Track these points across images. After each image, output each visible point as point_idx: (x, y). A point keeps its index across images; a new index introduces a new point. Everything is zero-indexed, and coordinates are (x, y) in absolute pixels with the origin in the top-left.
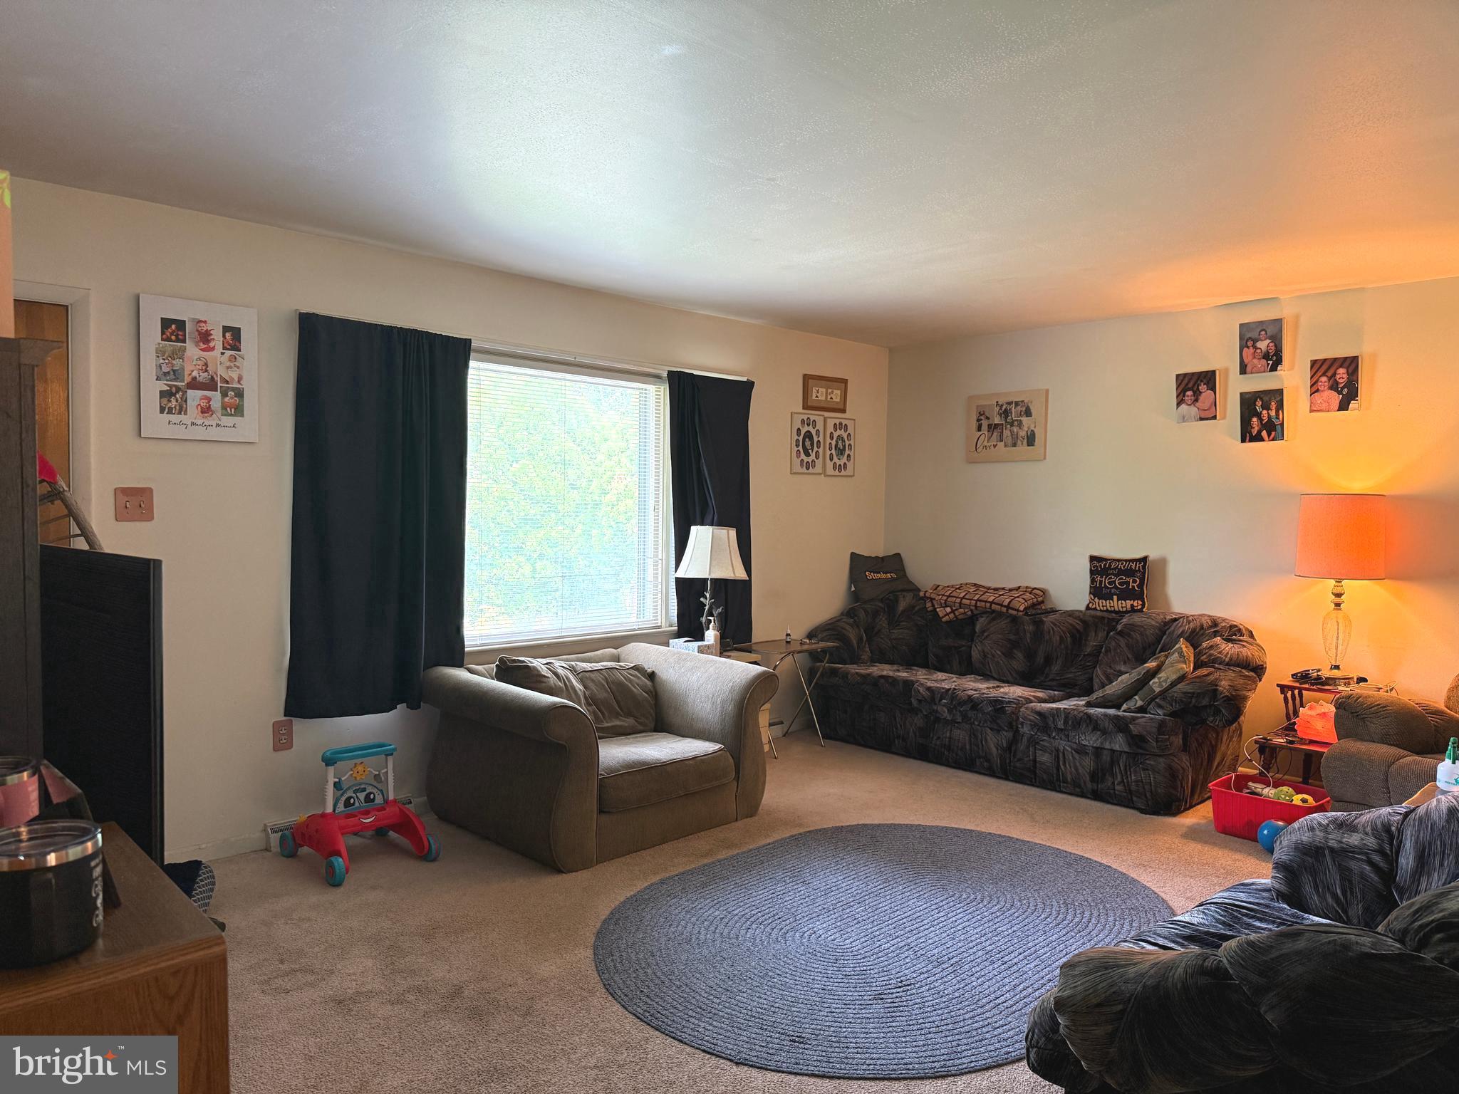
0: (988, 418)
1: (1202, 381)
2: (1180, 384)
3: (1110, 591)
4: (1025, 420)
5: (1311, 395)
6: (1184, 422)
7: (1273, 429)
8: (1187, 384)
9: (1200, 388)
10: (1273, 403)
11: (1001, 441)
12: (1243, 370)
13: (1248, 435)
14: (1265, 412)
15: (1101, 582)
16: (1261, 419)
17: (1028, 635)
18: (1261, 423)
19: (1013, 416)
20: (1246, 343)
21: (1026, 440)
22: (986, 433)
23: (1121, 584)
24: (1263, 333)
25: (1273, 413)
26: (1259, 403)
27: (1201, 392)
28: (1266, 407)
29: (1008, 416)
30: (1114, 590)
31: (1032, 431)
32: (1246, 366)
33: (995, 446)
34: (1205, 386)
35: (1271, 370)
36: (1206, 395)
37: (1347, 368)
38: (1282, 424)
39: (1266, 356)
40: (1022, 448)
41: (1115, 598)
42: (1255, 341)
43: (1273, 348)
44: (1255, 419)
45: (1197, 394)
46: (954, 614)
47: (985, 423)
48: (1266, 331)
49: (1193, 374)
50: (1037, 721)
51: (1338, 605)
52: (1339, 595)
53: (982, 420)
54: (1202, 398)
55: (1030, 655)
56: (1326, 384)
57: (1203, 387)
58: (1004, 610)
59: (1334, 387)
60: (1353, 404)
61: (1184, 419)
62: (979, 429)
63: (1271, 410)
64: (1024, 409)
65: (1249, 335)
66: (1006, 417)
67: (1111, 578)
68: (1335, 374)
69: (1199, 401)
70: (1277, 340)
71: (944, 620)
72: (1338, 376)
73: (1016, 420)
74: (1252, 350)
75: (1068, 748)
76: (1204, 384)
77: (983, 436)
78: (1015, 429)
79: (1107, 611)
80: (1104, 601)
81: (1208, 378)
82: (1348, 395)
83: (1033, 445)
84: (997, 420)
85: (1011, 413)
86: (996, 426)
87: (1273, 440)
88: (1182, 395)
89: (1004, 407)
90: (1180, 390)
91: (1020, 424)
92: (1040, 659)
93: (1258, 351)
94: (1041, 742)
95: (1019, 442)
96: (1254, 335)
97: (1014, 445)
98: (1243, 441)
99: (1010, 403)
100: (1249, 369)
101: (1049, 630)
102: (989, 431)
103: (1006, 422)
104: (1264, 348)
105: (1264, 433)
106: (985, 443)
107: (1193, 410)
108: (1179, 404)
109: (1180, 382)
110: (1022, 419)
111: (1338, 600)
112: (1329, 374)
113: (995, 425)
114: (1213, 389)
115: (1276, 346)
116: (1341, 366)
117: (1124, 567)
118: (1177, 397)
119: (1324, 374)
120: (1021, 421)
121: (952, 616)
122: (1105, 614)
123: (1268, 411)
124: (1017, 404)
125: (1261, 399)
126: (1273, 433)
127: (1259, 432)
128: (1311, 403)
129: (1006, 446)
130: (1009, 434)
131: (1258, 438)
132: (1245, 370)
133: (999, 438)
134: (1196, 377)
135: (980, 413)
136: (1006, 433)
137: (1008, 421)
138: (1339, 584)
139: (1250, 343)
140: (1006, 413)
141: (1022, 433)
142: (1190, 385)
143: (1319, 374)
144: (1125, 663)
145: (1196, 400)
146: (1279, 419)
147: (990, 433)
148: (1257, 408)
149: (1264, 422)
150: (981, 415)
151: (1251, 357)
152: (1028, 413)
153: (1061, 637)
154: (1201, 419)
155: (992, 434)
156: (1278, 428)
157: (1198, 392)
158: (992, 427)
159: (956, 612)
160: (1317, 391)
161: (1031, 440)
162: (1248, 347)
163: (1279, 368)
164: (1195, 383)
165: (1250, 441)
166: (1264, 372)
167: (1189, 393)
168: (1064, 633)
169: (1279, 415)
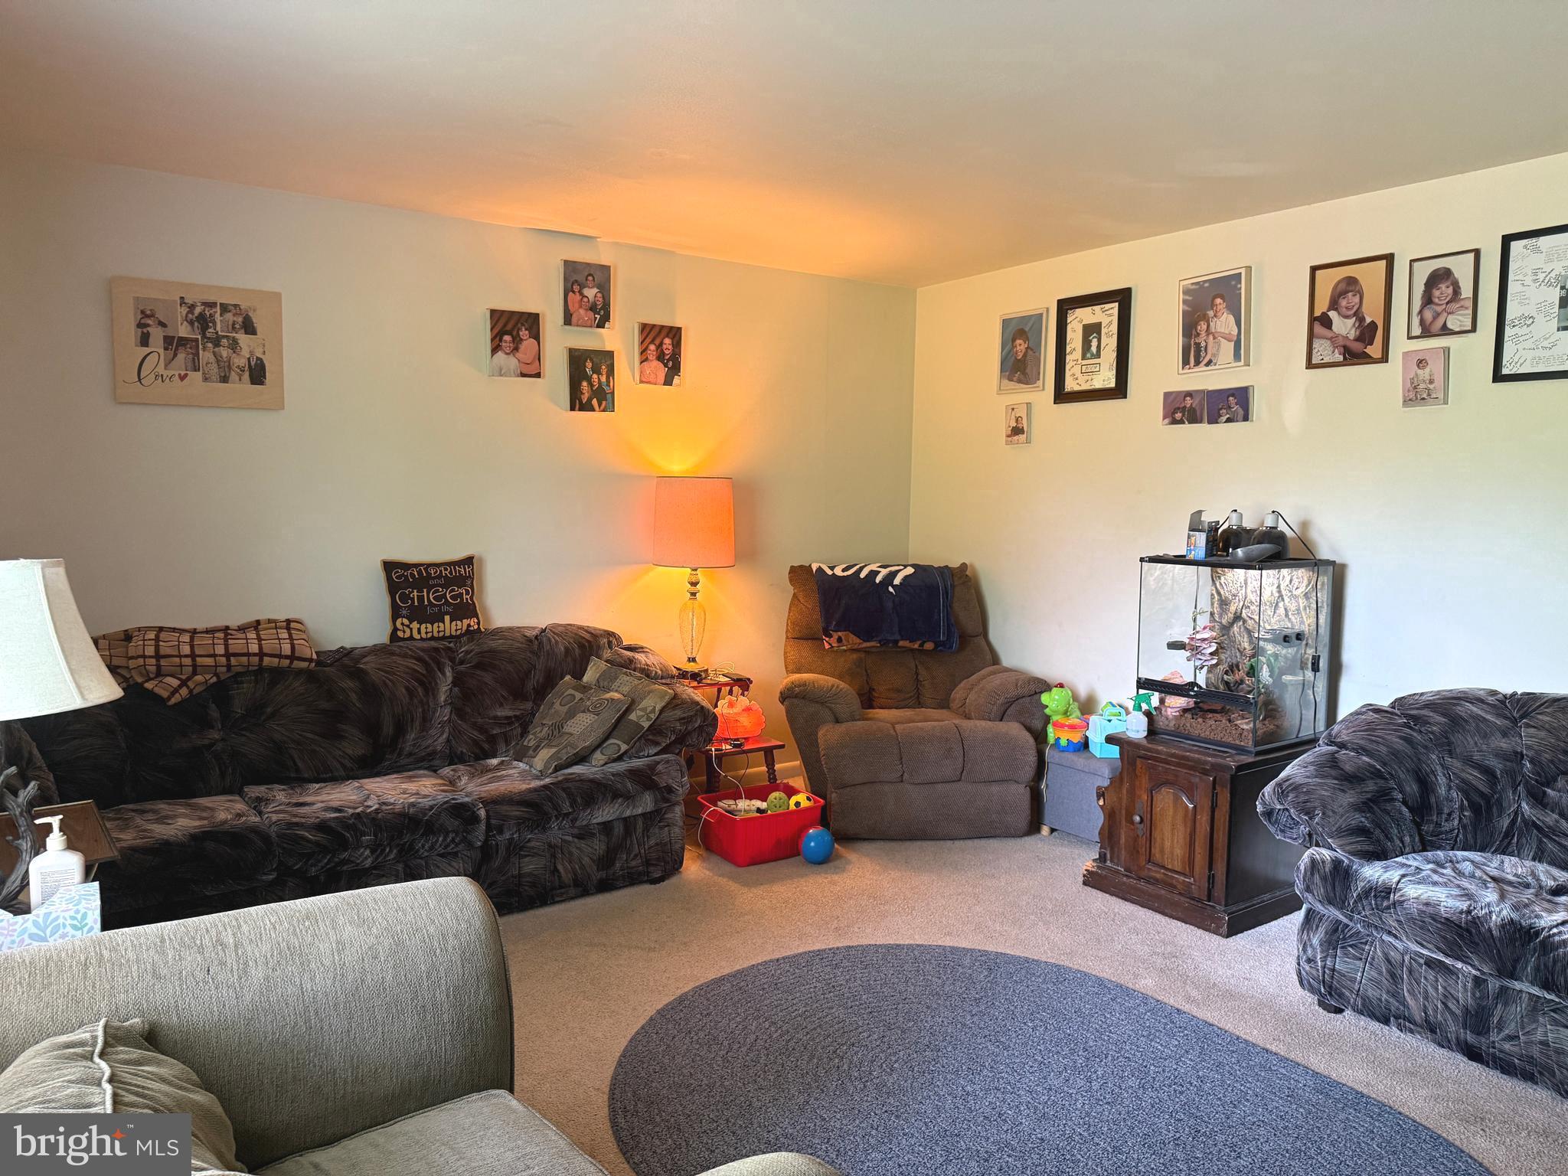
0: (162, 325)
1: (523, 325)
2: (495, 324)
3: (440, 610)
4: (243, 338)
5: (641, 363)
6: (501, 376)
7: (603, 398)
8: (505, 325)
9: (521, 333)
10: (604, 367)
11: (196, 369)
12: (568, 320)
13: (577, 403)
14: (595, 376)
15: (421, 599)
16: (591, 385)
17: (353, 697)
18: (592, 389)
19: (218, 328)
20: (572, 287)
21: (247, 375)
22: (161, 351)
23: (454, 598)
24: (590, 278)
25: (604, 379)
26: (589, 364)
27: (522, 340)
28: (596, 370)
29: (208, 327)
30: (445, 608)
31: (258, 359)
32: (571, 315)
33: (182, 378)
34: (527, 332)
35: (598, 326)
36: (528, 344)
37: (672, 339)
38: (613, 393)
39: (593, 308)
40: (241, 387)
41: (447, 618)
42: (582, 286)
43: (601, 299)
44: (585, 384)
45: (517, 341)
46: (188, 687)
47: (157, 334)
48: (593, 277)
49: (513, 313)
50: (526, 816)
51: (694, 594)
52: (694, 584)
53: (149, 325)
54: (523, 346)
55: (371, 728)
56: (655, 353)
57: (524, 333)
58: (286, 662)
59: (660, 357)
60: (676, 380)
61: (501, 373)
62: (144, 341)
63: (602, 375)
64: (240, 319)
65: (575, 277)
66: (204, 329)
67: (438, 591)
68: (661, 344)
69: (520, 350)
70: (604, 288)
71: (173, 701)
72: (664, 347)
73: (224, 337)
74: (578, 297)
75: (567, 838)
76: (526, 330)
77: (153, 358)
78: (225, 353)
79: (433, 638)
80: (429, 626)
81: (531, 322)
82: (673, 367)
83: (262, 383)
84: (184, 331)
85: (215, 323)
86: (183, 342)
87: (604, 411)
88: (498, 338)
89: (198, 310)
90: (496, 331)
91: (234, 345)
92: (388, 729)
93: (585, 300)
94: (528, 845)
95: (233, 376)
96: (580, 278)
97: (225, 379)
98: (572, 409)
99: (212, 305)
100: (574, 319)
101: (384, 682)
102: (166, 349)
103: (204, 336)
104: (591, 298)
105: (595, 402)
106: (161, 369)
107: (510, 362)
108: (494, 350)
109: (494, 322)
110: (237, 336)
111: (693, 589)
112: (657, 342)
113: (181, 339)
114: (536, 336)
115: (603, 297)
116: (667, 336)
117: (451, 573)
118: (492, 340)
119: (652, 342)
120: (235, 341)
121: (184, 691)
122: (433, 644)
123: (598, 375)
124: (225, 308)
125: (591, 360)
126: (604, 403)
127: (590, 400)
128: (641, 372)
129: (206, 379)
130: (212, 359)
131: (586, 407)
132: (570, 320)
133: (190, 364)
134: (515, 318)
135: (143, 312)
136: (206, 356)
137: (208, 335)
138: (694, 573)
139: (576, 288)
140: (203, 322)
141: (240, 361)
142: (509, 327)
143: (648, 340)
144: (501, 705)
145: (516, 349)
146: (609, 386)
147: (171, 353)
148: (587, 370)
149: (594, 389)
150: (148, 316)
151: (577, 305)
152: (249, 328)
153: (407, 689)
154: (523, 375)
155: (175, 355)
156: (609, 396)
157: (518, 339)
158: (173, 344)
159: (190, 683)
160: (646, 360)
161: (257, 374)
162: (574, 292)
163: (606, 326)
164: (515, 326)
165: (580, 410)
166: (591, 327)
167: (507, 338)
168: (408, 681)
169: (610, 382)
